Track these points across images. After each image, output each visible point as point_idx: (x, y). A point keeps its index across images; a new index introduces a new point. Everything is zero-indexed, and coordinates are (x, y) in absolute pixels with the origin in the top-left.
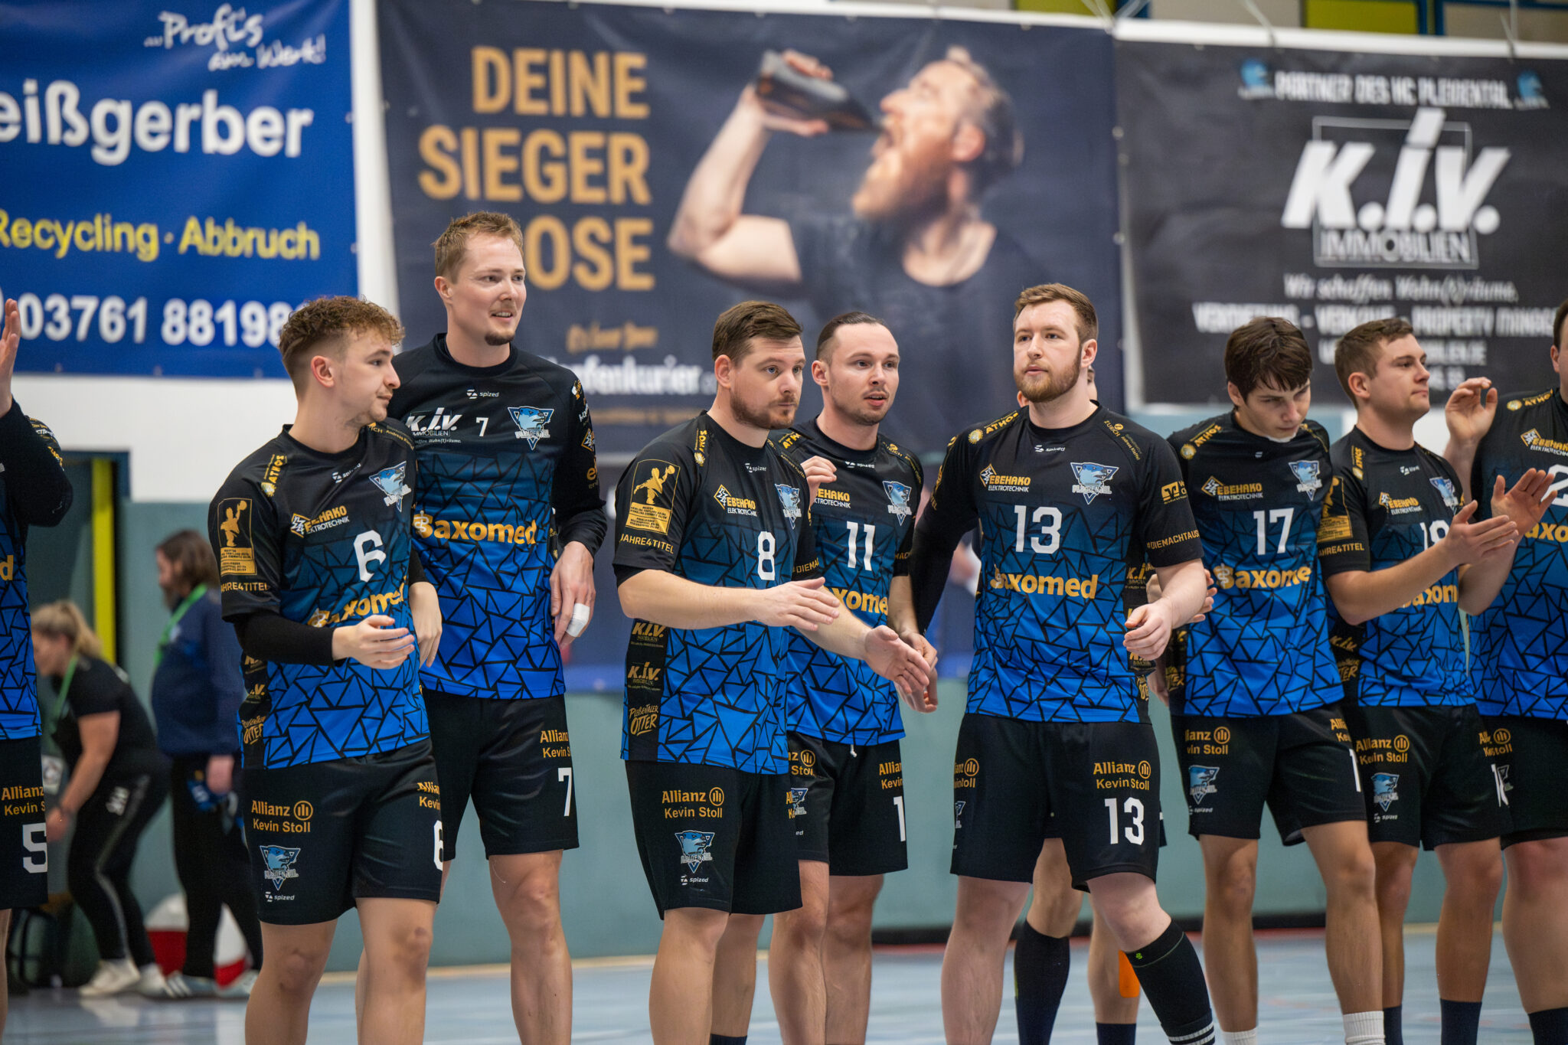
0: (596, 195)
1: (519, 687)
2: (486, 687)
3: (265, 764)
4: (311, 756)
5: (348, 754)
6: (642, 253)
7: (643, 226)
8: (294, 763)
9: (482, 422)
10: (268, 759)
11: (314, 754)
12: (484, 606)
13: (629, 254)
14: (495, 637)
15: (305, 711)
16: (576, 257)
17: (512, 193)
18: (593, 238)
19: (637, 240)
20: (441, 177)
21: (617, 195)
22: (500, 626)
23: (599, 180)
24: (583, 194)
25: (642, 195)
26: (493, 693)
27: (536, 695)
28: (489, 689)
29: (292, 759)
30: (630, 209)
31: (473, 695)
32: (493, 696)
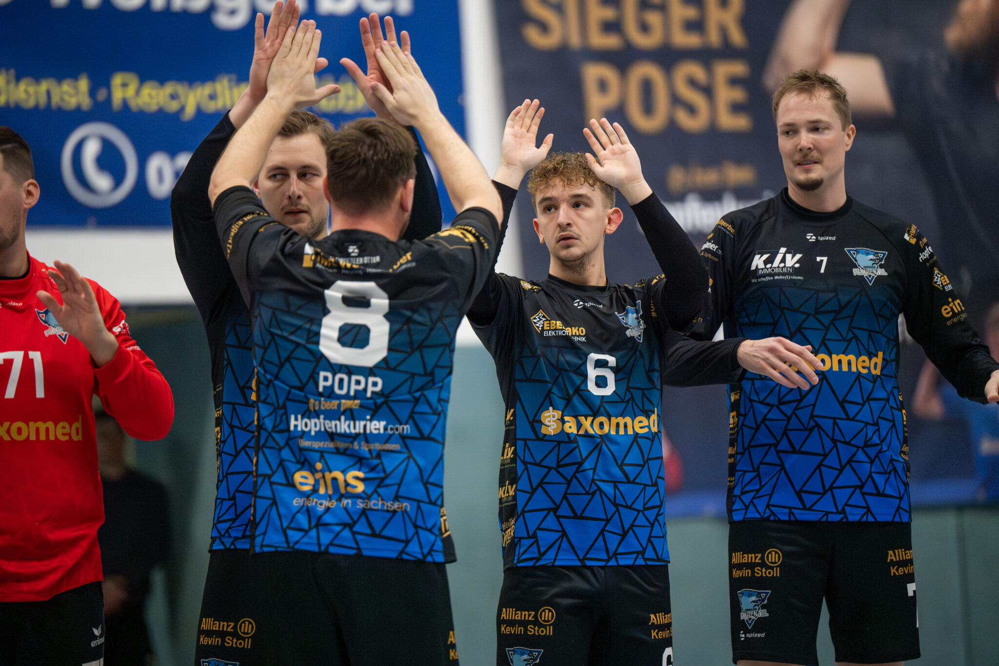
0: (692, 40)
1: (865, 510)
2: (835, 511)
3: (515, 562)
4: (555, 560)
5: (588, 563)
6: (738, 95)
7: (738, 68)
8: (539, 563)
9: (822, 261)
10: (518, 559)
11: (558, 558)
12: (831, 435)
13: (726, 95)
14: (843, 464)
15: (551, 517)
16: (676, 100)
17: (611, 42)
18: (692, 83)
19: (734, 81)
20: (544, 28)
21: (714, 38)
22: (845, 452)
23: (696, 26)
24: (683, 39)
25: (737, 37)
26: (842, 516)
27: (880, 519)
28: (838, 513)
29: (538, 559)
30: (727, 52)
31: (824, 519)
32: (843, 518)
